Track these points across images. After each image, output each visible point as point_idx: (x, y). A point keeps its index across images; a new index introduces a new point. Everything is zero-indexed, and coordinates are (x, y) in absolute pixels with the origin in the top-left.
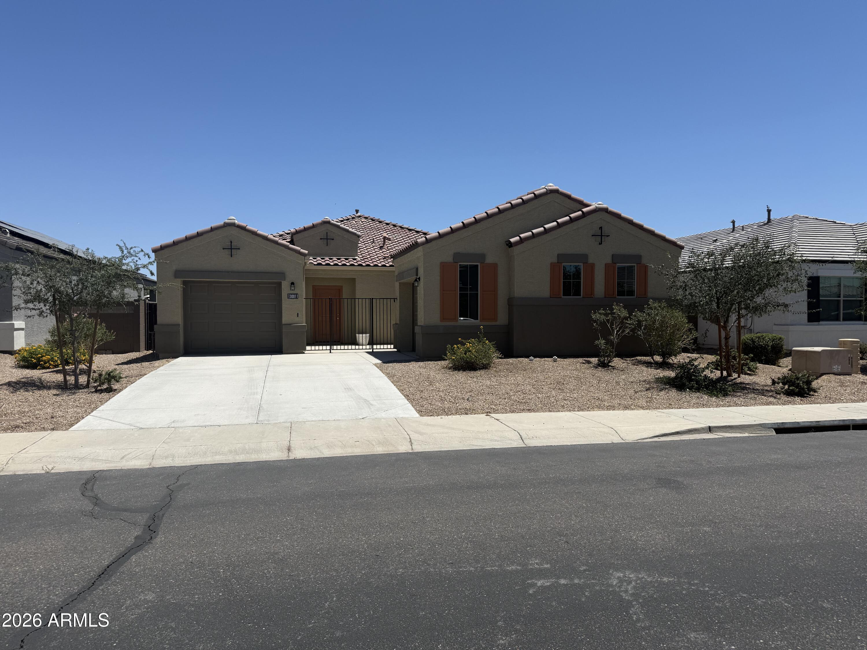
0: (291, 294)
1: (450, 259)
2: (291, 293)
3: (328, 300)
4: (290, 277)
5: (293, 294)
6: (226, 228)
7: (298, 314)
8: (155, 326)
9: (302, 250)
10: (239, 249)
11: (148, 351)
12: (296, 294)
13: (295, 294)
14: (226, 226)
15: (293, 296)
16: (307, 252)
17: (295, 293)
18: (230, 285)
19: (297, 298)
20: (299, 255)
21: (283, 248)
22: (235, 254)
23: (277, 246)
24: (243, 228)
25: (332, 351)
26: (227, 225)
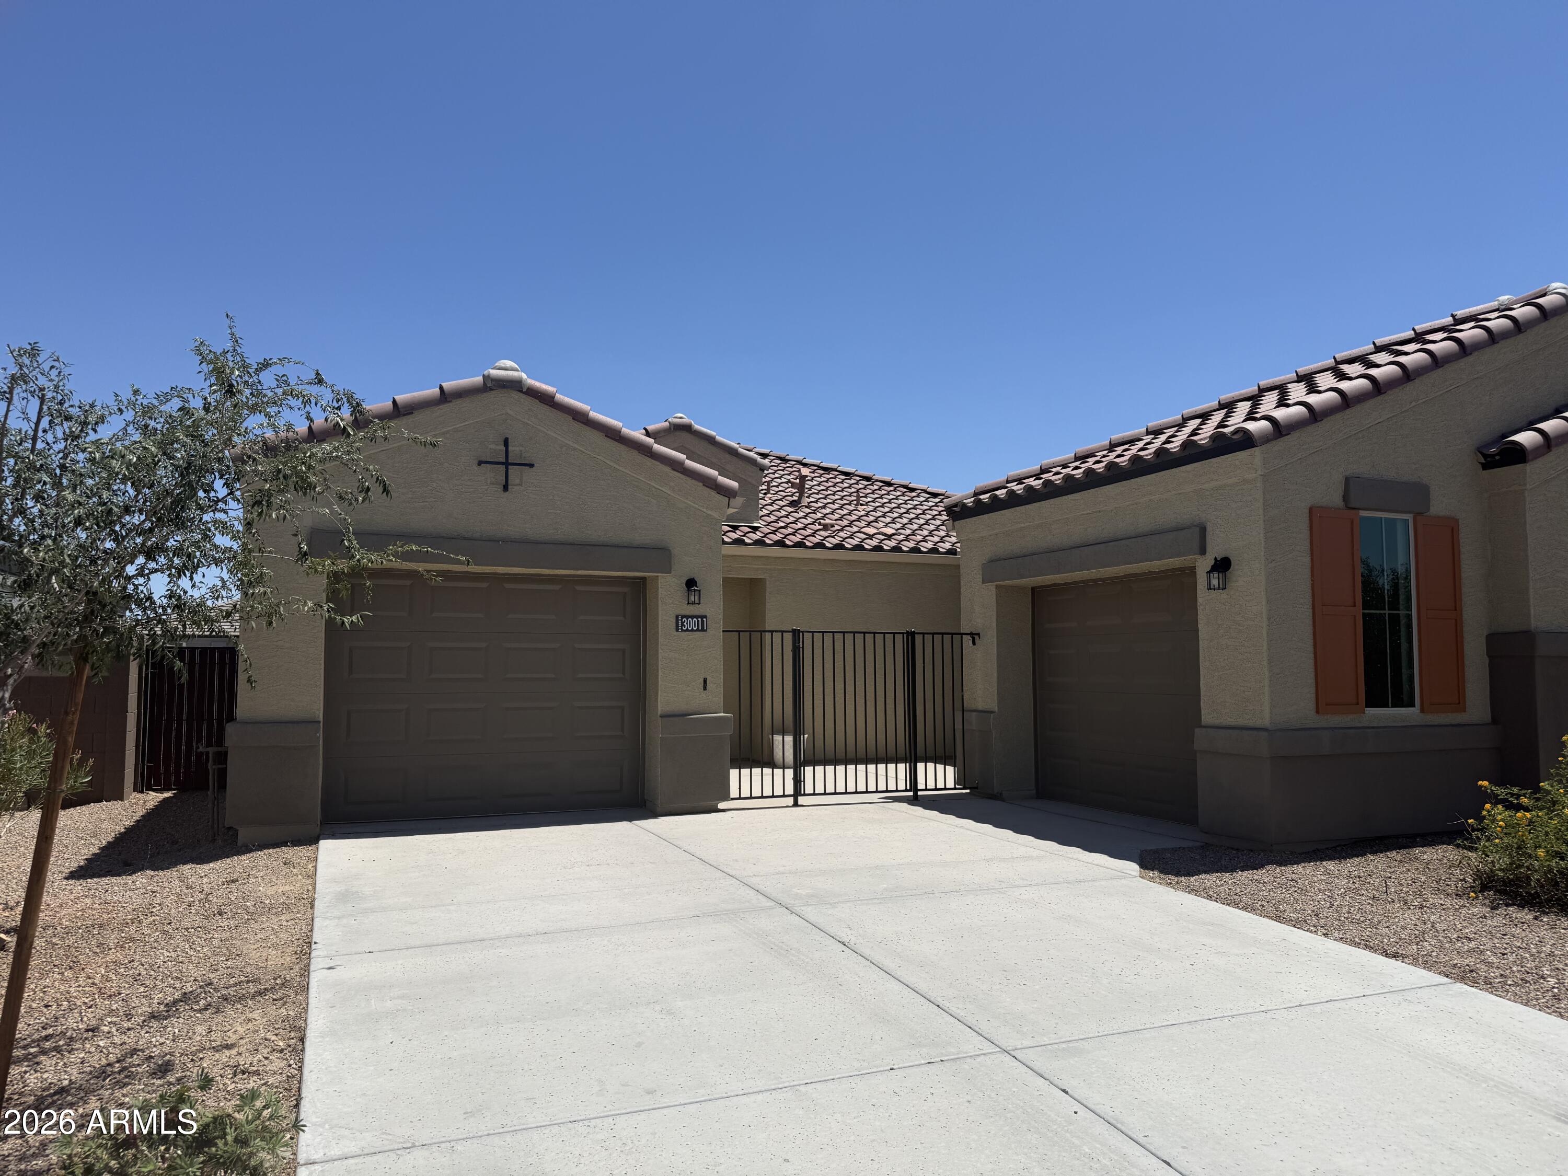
0: (687, 617)
1: (1336, 499)
2: (688, 613)
3: (788, 637)
4: (685, 566)
5: (692, 617)
6: (492, 396)
7: (705, 681)
8: (230, 728)
9: (721, 479)
10: (531, 466)
11: (142, 792)
12: (702, 617)
13: (697, 617)
14: (491, 389)
15: (692, 624)
16: (734, 484)
17: (697, 613)
18: (485, 585)
19: (703, 630)
20: (713, 493)
21: (667, 469)
22: (517, 481)
23: (649, 462)
24: (547, 400)
25: (801, 800)
26: (493, 385)
